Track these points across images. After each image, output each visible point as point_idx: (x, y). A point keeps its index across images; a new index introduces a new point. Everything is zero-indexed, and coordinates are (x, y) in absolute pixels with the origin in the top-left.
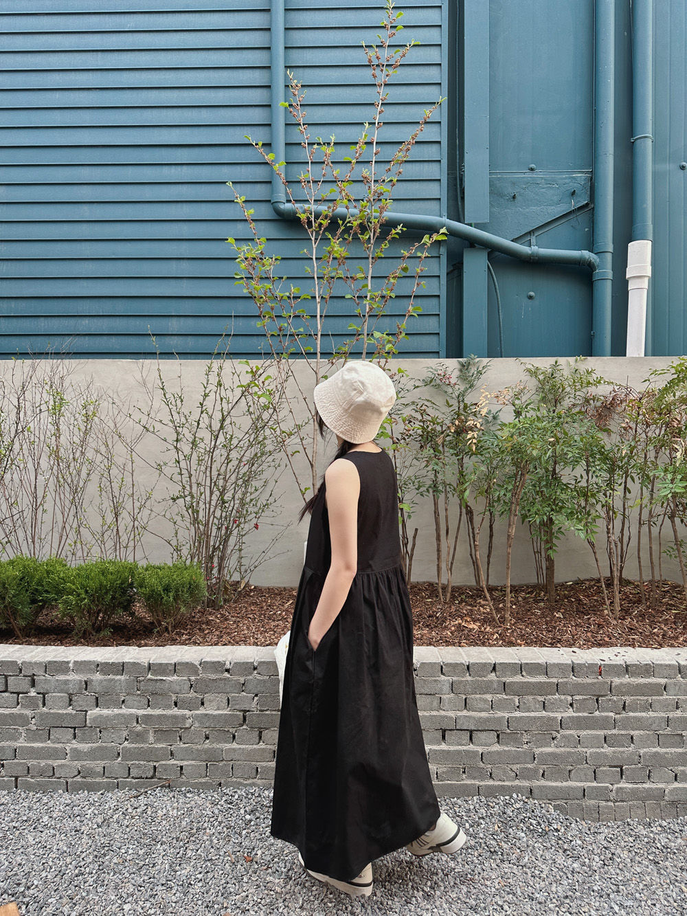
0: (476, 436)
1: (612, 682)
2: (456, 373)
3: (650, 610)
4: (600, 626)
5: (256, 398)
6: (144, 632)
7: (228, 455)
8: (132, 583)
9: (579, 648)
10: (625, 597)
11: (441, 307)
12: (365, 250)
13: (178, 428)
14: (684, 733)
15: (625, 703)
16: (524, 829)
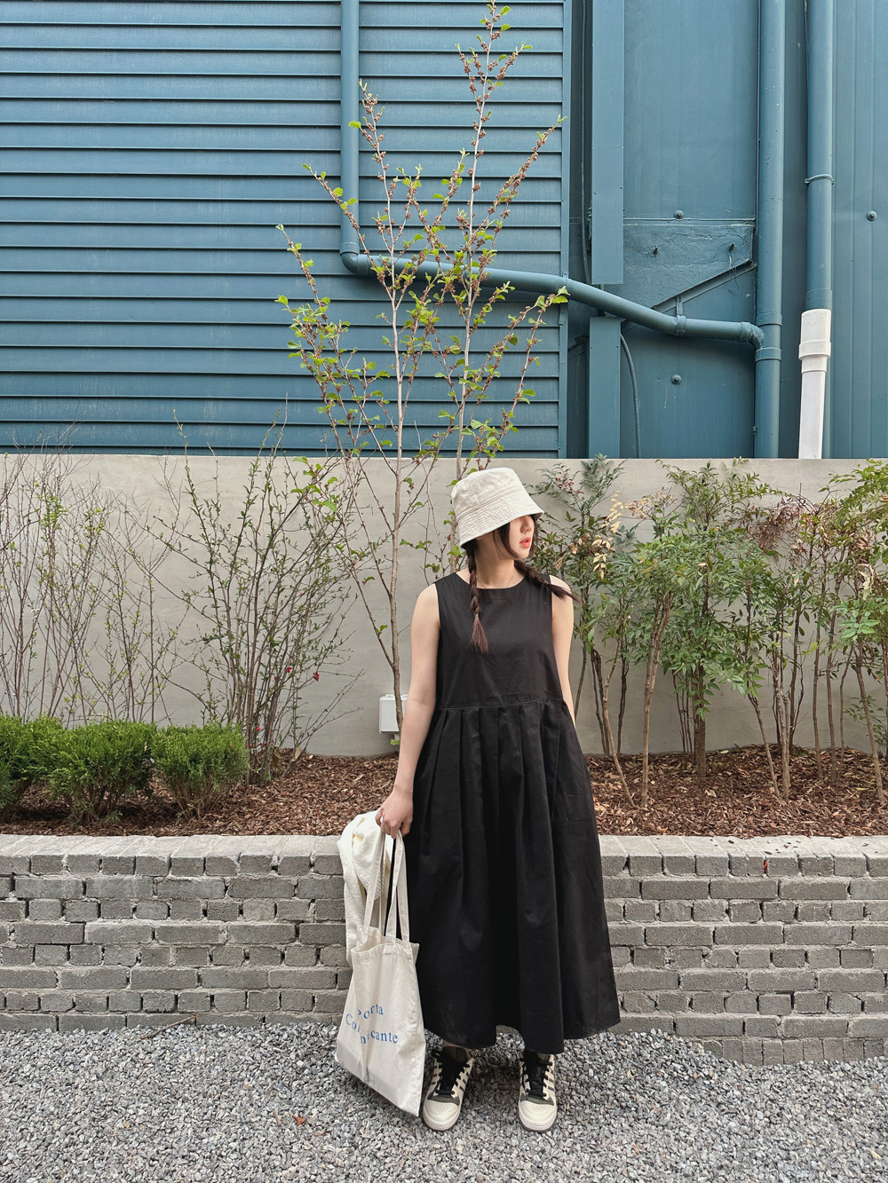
0: (605, 559)
1: (780, 882)
2: (580, 478)
3: (829, 788)
4: (764, 808)
5: (316, 506)
6: (165, 816)
7: (280, 582)
8: (149, 751)
9: (738, 836)
10: (797, 770)
11: (561, 392)
12: (461, 315)
13: (212, 546)
14: (873, 948)
15: (797, 908)
16: (666, 1076)
